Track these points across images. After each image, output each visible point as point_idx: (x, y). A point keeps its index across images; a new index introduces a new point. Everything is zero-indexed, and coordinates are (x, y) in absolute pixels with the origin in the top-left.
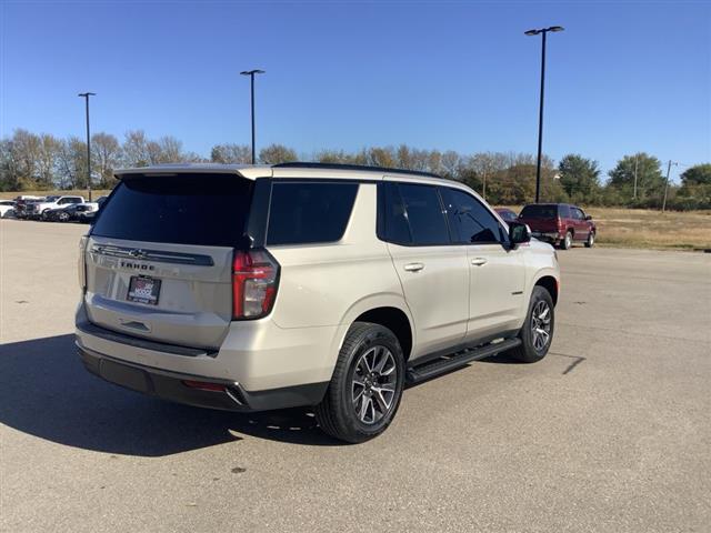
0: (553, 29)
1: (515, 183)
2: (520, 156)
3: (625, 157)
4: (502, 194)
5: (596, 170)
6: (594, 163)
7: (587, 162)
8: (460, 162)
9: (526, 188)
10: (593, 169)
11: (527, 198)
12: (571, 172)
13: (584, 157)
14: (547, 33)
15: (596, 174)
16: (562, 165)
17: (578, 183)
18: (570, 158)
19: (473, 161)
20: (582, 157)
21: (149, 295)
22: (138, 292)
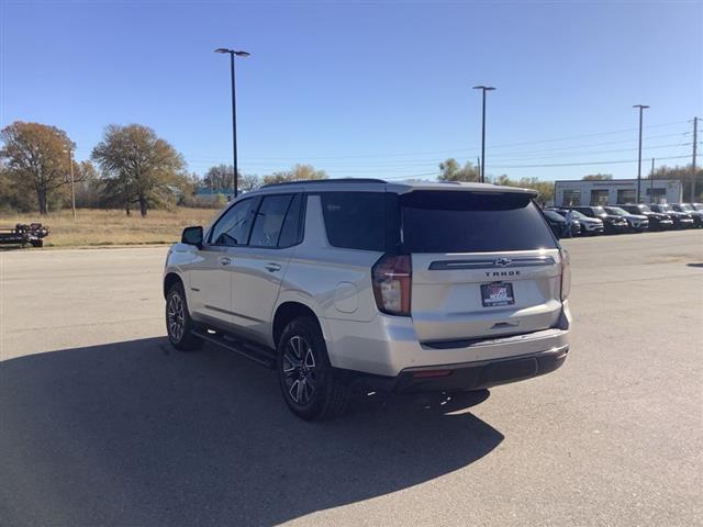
21: (505, 298)
22: (494, 298)
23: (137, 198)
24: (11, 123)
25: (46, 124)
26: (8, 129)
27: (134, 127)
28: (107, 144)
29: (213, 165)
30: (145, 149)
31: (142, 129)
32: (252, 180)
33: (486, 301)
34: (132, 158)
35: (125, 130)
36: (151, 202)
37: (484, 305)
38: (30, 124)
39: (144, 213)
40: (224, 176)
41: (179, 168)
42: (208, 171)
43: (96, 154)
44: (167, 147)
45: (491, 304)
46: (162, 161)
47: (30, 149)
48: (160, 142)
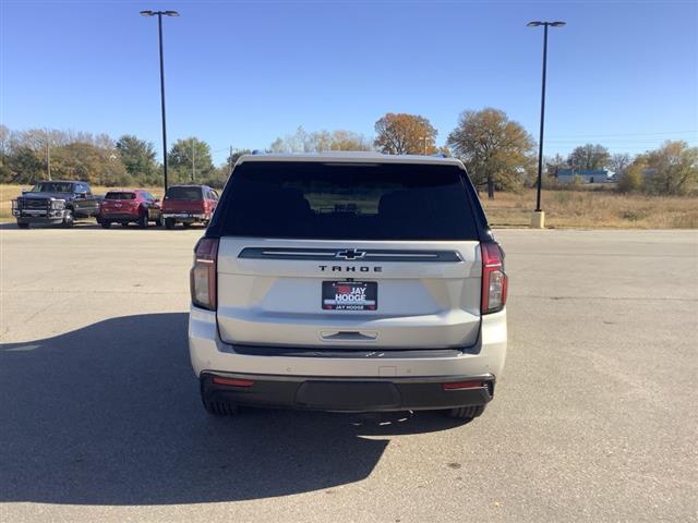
0: (168, 13)
1: (78, 162)
2: (80, 134)
3: (179, 141)
4: (64, 174)
5: (153, 151)
6: (150, 144)
7: (143, 144)
8: (12, 136)
9: (89, 166)
10: (149, 151)
11: (91, 178)
12: (128, 153)
13: (140, 138)
14: (163, 16)
15: (153, 155)
16: (119, 145)
17: (138, 164)
18: (127, 139)
19: (26, 137)
20: (138, 138)
21: (362, 300)
22: (340, 299)
23: (485, 180)
24: (383, 116)
25: (413, 114)
26: (381, 121)
27: (487, 111)
28: (461, 129)
29: (579, 145)
30: (497, 132)
31: (495, 112)
32: (621, 160)
33: (327, 302)
34: (483, 142)
35: (479, 115)
36: (499, 184)
37: (325, 307)
38: (399, 115)
39: (491, 195)
40: (589, 155)
41: (529, 149)
42: (572, 152)
43: (451, 140)
44: (519, 129)
45: (334, 307)
46: (512, 143)
47: (397, 138)
48: (512, 124)
